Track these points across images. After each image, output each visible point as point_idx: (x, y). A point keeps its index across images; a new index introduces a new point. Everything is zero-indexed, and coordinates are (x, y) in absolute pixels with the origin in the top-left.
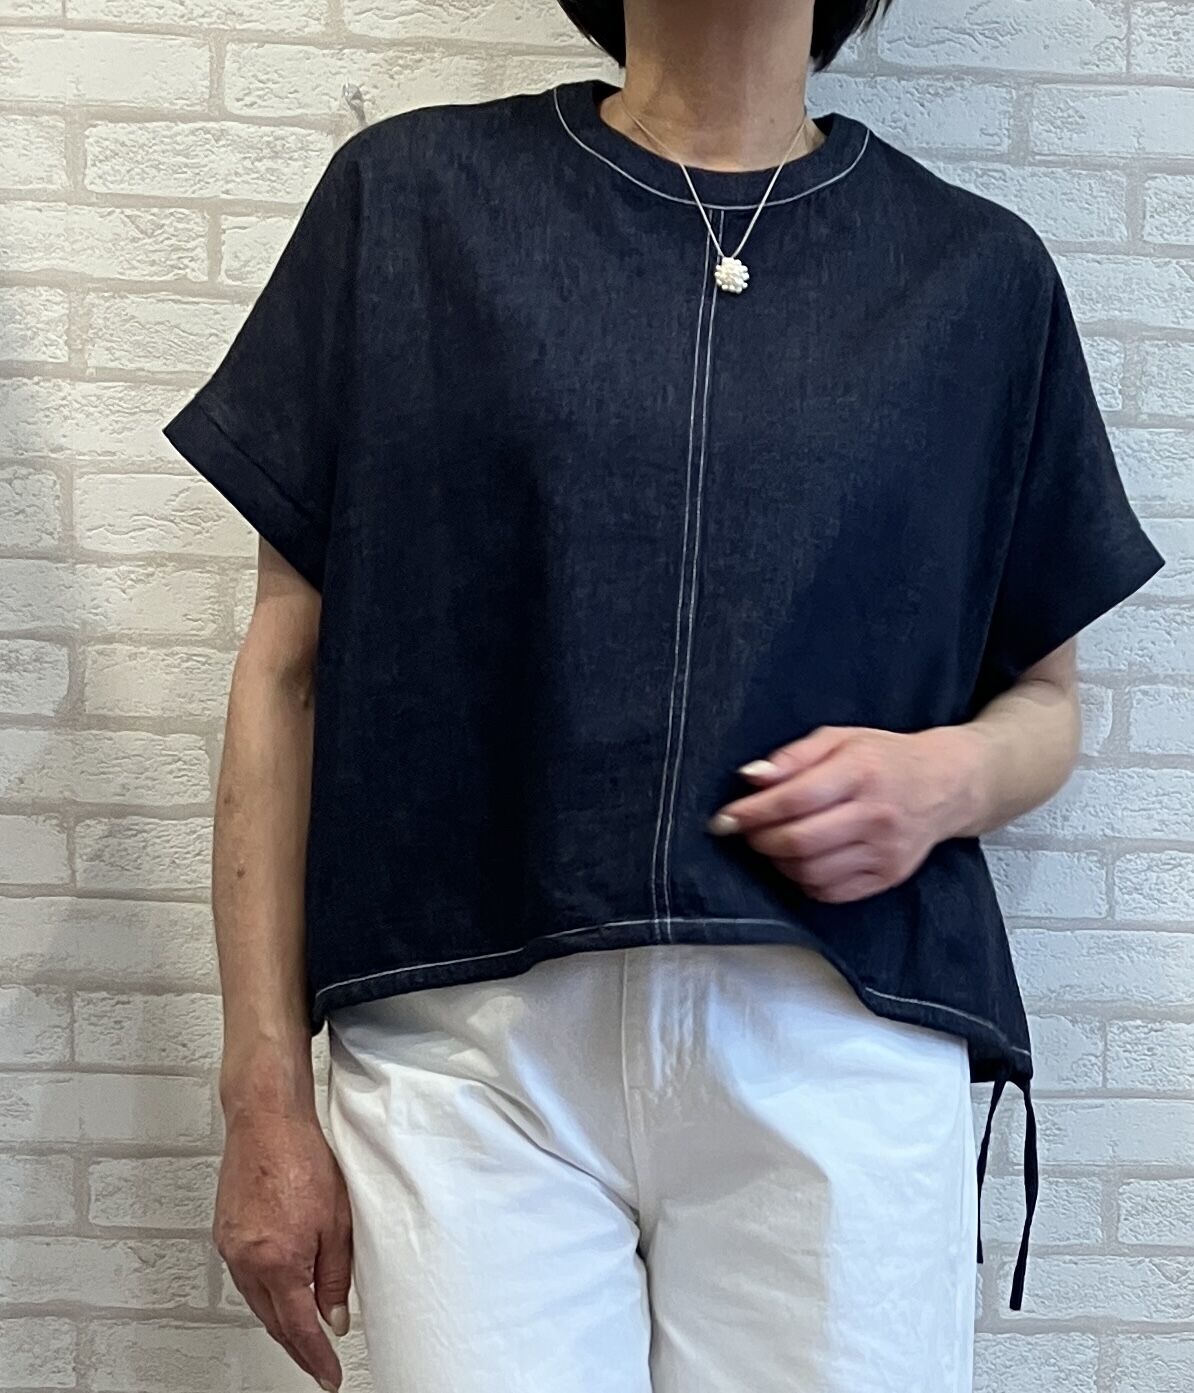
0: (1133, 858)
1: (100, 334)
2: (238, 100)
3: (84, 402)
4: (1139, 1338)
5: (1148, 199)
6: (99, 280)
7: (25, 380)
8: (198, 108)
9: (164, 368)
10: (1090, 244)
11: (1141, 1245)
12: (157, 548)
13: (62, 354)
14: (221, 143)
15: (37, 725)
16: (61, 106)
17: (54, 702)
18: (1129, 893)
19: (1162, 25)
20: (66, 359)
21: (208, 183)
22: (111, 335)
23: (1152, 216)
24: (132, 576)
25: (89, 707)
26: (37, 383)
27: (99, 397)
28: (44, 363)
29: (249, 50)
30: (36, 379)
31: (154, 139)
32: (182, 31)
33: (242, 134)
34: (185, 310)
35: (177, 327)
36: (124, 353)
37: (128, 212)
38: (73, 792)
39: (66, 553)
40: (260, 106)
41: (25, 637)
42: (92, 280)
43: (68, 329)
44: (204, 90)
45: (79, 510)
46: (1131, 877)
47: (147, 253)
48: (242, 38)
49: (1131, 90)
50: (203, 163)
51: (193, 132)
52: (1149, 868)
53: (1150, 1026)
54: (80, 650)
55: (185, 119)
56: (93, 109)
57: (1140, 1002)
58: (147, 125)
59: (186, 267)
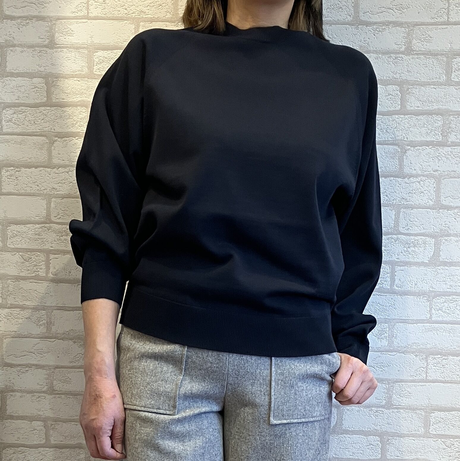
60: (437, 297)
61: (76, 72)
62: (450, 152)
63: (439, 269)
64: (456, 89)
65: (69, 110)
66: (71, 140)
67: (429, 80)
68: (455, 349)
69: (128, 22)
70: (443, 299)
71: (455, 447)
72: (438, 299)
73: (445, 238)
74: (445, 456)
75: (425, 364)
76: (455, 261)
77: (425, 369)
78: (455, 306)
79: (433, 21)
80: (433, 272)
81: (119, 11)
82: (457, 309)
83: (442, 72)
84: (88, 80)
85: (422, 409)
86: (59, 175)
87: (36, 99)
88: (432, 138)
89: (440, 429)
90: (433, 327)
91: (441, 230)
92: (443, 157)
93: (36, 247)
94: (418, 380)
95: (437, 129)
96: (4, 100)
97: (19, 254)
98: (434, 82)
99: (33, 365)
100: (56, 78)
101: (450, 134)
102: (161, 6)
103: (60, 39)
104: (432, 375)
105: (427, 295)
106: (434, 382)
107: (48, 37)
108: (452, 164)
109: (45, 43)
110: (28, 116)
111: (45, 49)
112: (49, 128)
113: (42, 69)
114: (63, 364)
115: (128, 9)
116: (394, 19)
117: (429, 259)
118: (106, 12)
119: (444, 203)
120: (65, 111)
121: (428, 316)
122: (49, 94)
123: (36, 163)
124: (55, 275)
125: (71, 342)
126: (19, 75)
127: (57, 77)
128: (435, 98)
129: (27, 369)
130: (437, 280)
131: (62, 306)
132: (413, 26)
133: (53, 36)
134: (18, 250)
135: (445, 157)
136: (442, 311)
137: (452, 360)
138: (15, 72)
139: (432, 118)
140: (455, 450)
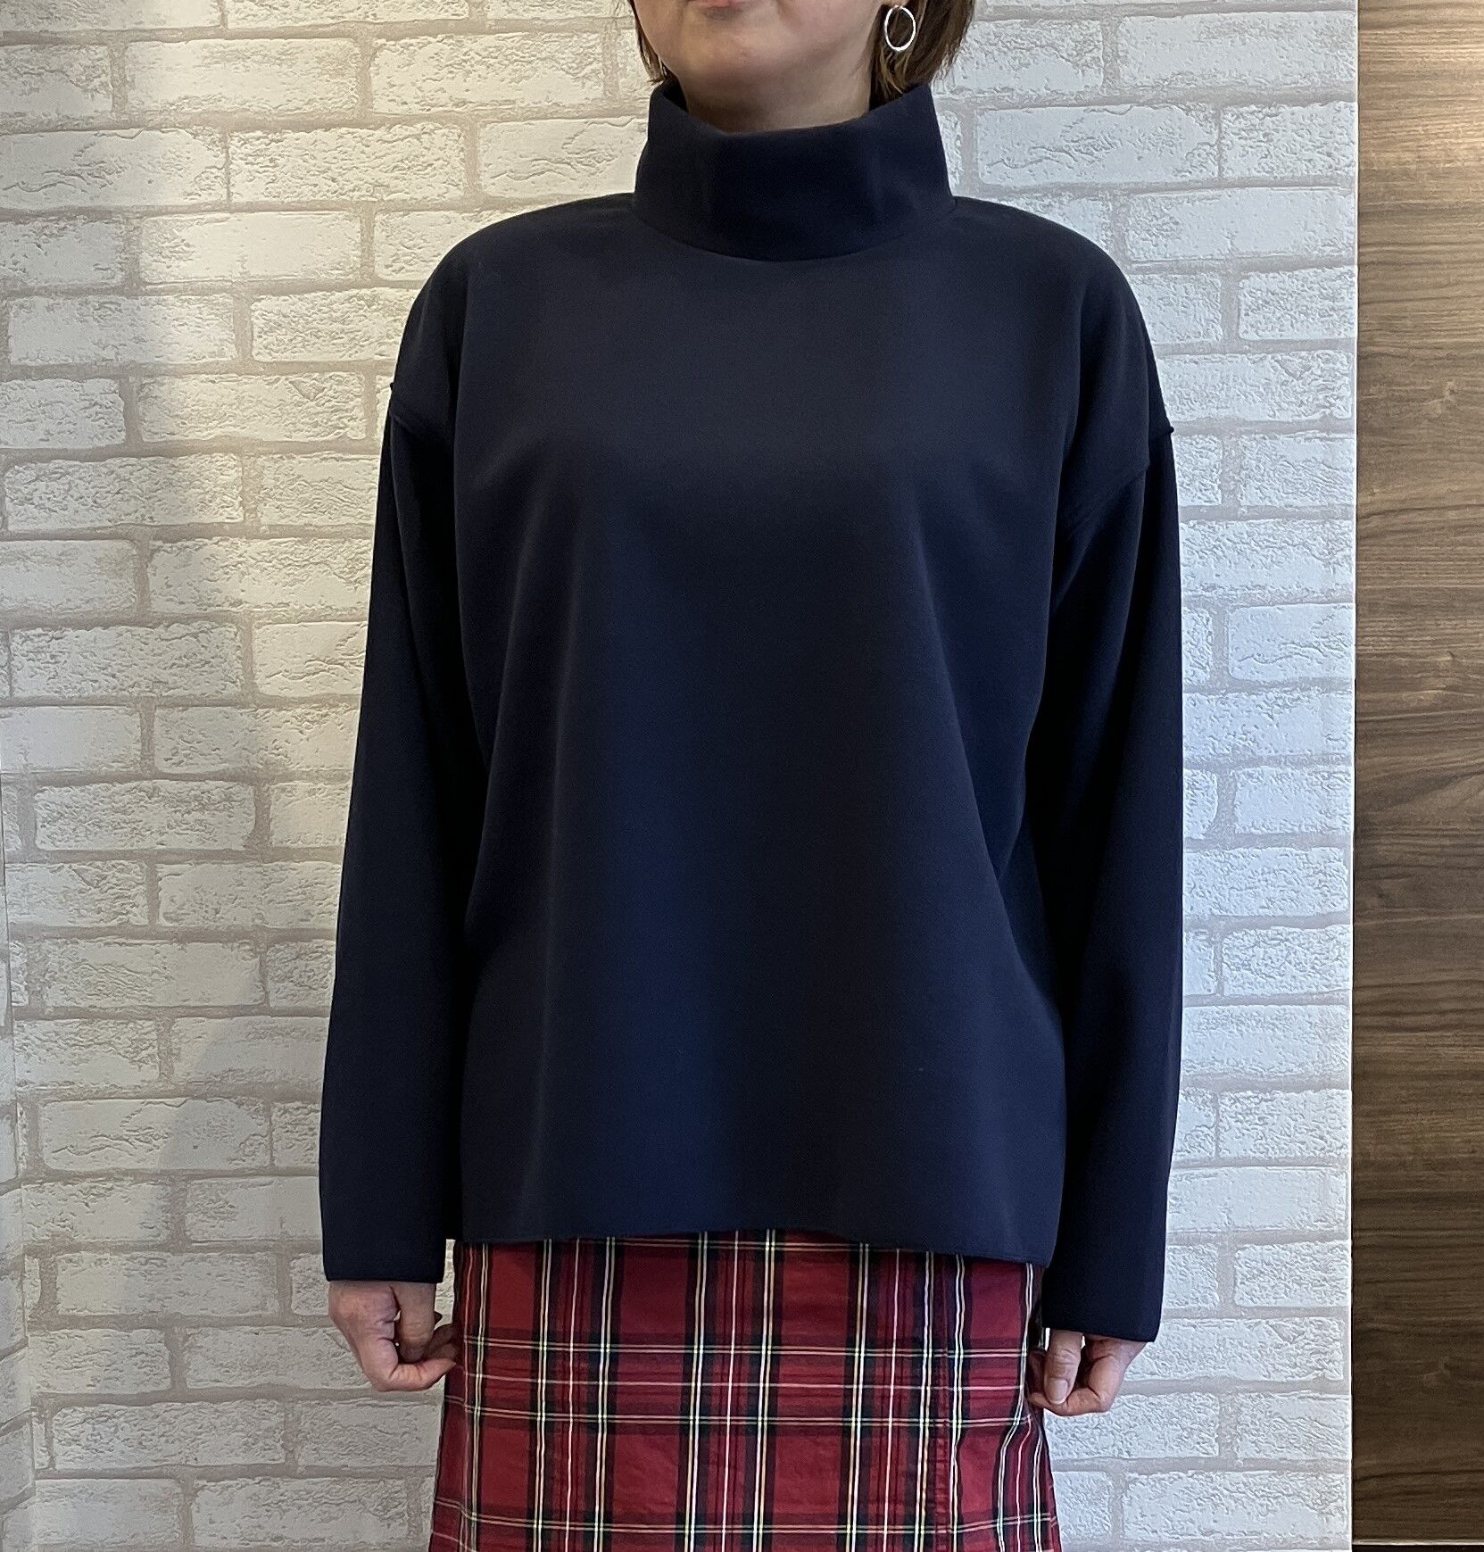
0: (1240, 935)
1: (271, 493)
2: (387, 267)
3: (259, 558)
4: (1258, 1396)
5: (1242, 298)
6: (269, 443)
7: (206, 541)
8: (351, 276)
9: (331, 522)
10: (1187, 346)
11: (1258, 1308)
12: (329, 690)
13: (238, 515)
14: (374, 307)
15: (229, 859)
16: (229, 284)
17: (243, 838)
18: (1238, 969)
19: (1253, 128)
20: (242, 519)
21: (362, 346)
22: (281, 494)
23: (1247, 315)
24: (309, 717)
25: (275, 839)
26: (216, 544)
27: (271, 553)
28: (221, 524)
29: (396, 219)
30: (216, 539)
31: (312, 308)
32: (334, 205)
33: (390, 298)
34: (346, 466)
35: (339, 482)
36: (291, 510)
37: (293, 378)
38: (263, 918)
39: (250, 699)
40: (407, 271)
41: (215, 779)
42: (261, 443)
43: (243, 491)
44: (355, 259)
45: (258, 659)
46: (1240, 954)
47: (309, 414)
48: (389, 209)
49: (1225, 193)
50: (358, 328)
51: (349, 299)
52: (1257, 944)
53: (1260, 1096)
54: (265, 788)
55: (341, 288)
56: (256, 285)
57: (1250, 1074)
58: (306, 295)
59: (347, 426)
60: (1235, 934)
61: (204, 357)
62: (1246, 536)
63: (1235, 856)
64: (1254, 362)
65: (190, 463)
66: (201, 547)
67: (1178, 341)
68: (1292, 1071)
69: (340, 215)
70: (1250, 937)
71: (1306, 1341)
72: (1237, 938)
73: (1246, 770)
74: (1281, 1368)
75: (1213, 1116)
76: (1278, 831)
77: (1213, 1130)
78: (1285, 952)
79: (1179, 179)
80: (1218, 864)
81: (316, 185)
82: (1290, 963)
83: (1212, 317)
84: (240, 378)
85: (1209, 1240)
86: (171, 644)
87: (96, 436)
88: (1196, 499)
89: (1264, 1293)
90: (1227, 1013)
91: (1235, 748)
92: (1228, 548)
93: (119, 847)
94: (1194, 1160)
95: (1208, 472)
96: (7, 444)
97: (70, 867)
98: (1192, 344)
99: (126, 1173)
100: (149, 377)
101: (1245, 486)
102: (429, 168)
103: (156, 268)
104: (1232, 1149)
105: (1205, 927)
106: (1240, 1166)
107: (120, 263)
108: (1253, 566)
109: (114, 281)
110: (76, 486)
111: (113, 298)
112: (137, 514)
113: (109, 354)
114: (211, 1167)
115: (340, 178)
116: (1075, 179)
117: (1205, 831)
118: (278, 190)
119: (1238, 674)
120: (176, 469)
121: (1213, 985)
122: (131, 419)
123: (106, 613)
124: (176, 921)
125: (230, 1105)
126: (43, 372)
127: (154, 372)
128: (1197, 388)
129: (109, 1185)
130: (1230, 885)
131: (198, 1004)
132: (1128, 195)
133: (137, 261)
134: (68, 857)
135: (1234, 549)
136: (1250, 970)
137: (1284, 1102)
138: (33, 364)
139: (1191, 444)
140: (1307, 1347)
